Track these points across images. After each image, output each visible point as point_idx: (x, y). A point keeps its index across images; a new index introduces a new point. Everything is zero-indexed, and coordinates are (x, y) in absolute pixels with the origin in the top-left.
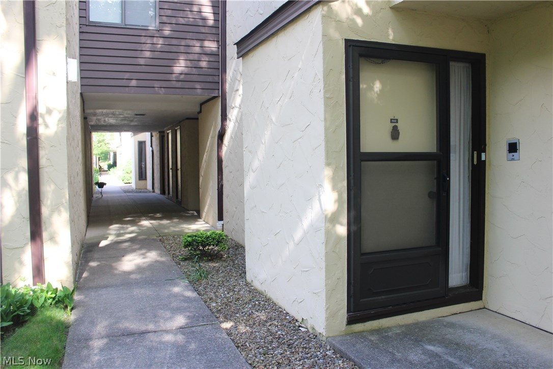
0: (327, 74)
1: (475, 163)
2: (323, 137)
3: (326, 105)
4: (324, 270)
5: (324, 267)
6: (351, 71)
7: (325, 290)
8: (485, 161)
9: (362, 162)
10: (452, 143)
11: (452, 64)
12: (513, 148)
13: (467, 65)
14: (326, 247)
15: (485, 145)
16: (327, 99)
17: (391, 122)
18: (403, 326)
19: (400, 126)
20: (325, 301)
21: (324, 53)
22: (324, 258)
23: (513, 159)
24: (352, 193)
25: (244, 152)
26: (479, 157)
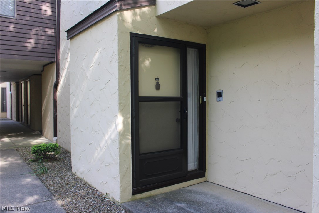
0: (120, 52)
1: (201, 103)
2: (117, 88)
3: (119, 70)
4: (118, 164)
5: (118, 162)
6: (134, 51)
7: (119, 176)
8: (205, 102)
9: (140, 103)
10: (188, 92)
11: (188, 49)
12: (220, 95)
13: (196, 50)
14: (119, 151)
15: (206, 93)
16: (120, 66)
17: (156, 80)
18: (163, 194)
19: (161, 82)
20: (119, 182)
21: (119, 39)
22: (118, 158)
23: (220, 101)
24: (134, 120)
25: (71, 96)
26: (203, 99)
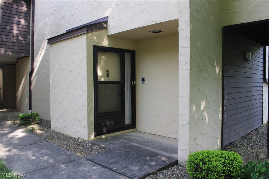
0: (88, 56)
1: (132, 85)
2: (86, 76)
3: (87, 66)
4: (87, 119)
5: (87, 118)
6: (95, 55)
7: (87, 126)
8: (135, 84)
9: (98, 84)
10: (125, 78)
11: (125, 53)
12: (143, 80)
13: (130, 53)
14: (87, 112)
15: (135, 79)
16: (88, 64)
17: (107, 71)
18: (112, 137)
19: (109, 73)
20: (87, 129)
21: (87, 49)
22: (87, 115)
23: (143, 83)
24: (95, 94)
25: (50, 81)
26: (134, 83)
